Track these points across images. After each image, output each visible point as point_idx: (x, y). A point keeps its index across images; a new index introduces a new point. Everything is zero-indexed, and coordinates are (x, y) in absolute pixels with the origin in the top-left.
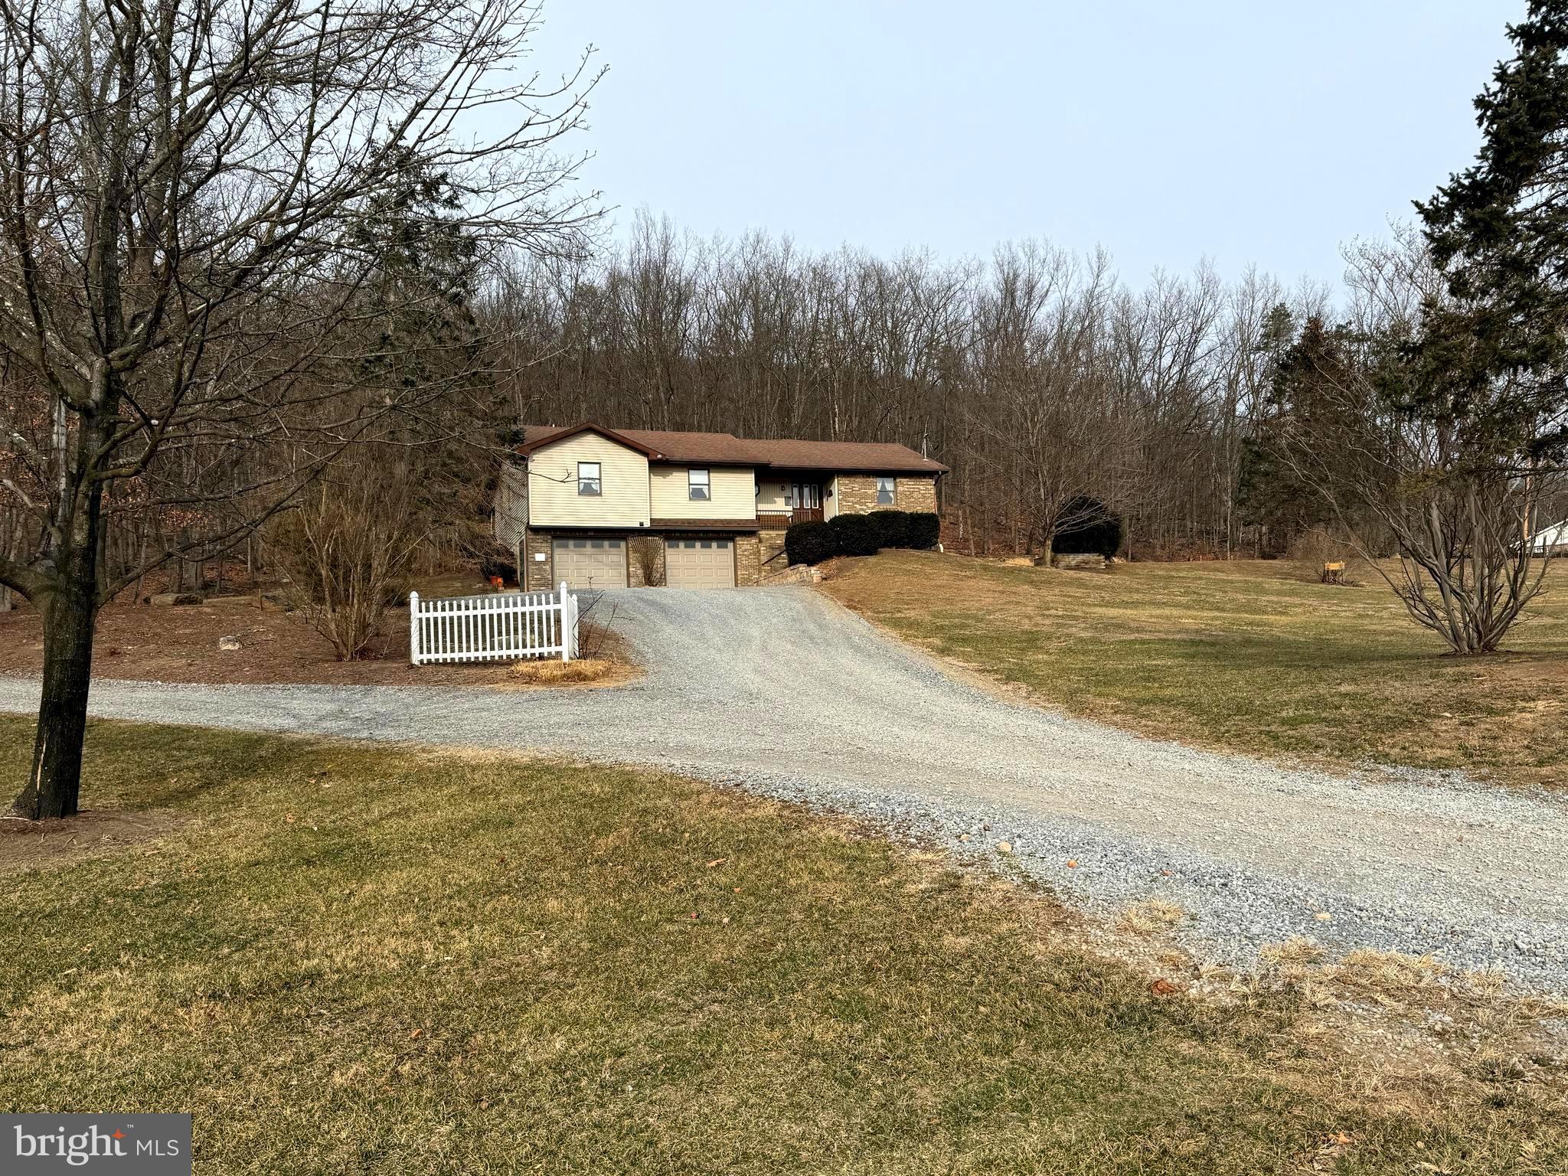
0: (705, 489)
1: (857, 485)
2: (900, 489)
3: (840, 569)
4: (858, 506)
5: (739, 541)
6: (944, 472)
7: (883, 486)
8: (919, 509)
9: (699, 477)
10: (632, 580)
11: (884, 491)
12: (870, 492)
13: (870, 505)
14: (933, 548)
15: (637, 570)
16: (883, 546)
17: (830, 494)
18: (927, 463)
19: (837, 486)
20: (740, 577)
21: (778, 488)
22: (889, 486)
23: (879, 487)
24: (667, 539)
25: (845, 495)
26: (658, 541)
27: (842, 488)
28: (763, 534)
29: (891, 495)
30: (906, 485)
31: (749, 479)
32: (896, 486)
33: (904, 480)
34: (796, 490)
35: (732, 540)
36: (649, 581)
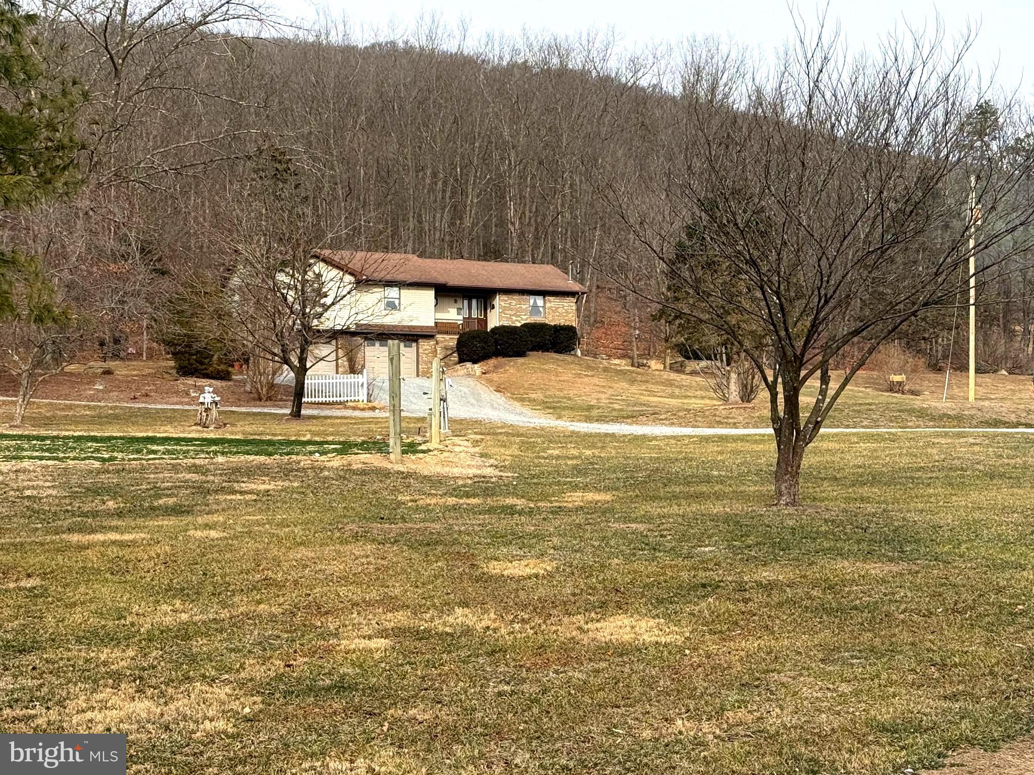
0: (397, 302)
1: (513, 301)
2: (548, 305)
3: (496, 367)
4: (514, 318)
5: (422, 342)
6: (583, 293)
7: (535, 302)
8: (562, 322)
9: (392, 293)
10: (340, 370)
11: (535, 306)
12: (524, 307)
13: (524, 317)
14: (572, 353)
15: (344, 362)
16: (532, 350)
17: (493, 307)
18: (572, 285)
19: (499, 301)
20: (421, 370)
21: (452, 300)
22: (540, 301)
23: (532, 302)
24: (366, 339)
25: (504, 309)
26: (359, 340)
27: (503, 304)
28: (439, 337)
29: (541, 309)
30: (553, 302)
31: (430, 294)
32: (545, 303)
33: (551, 298)
34: (466, 302)
35: (416, 341)
36: (352, 370)
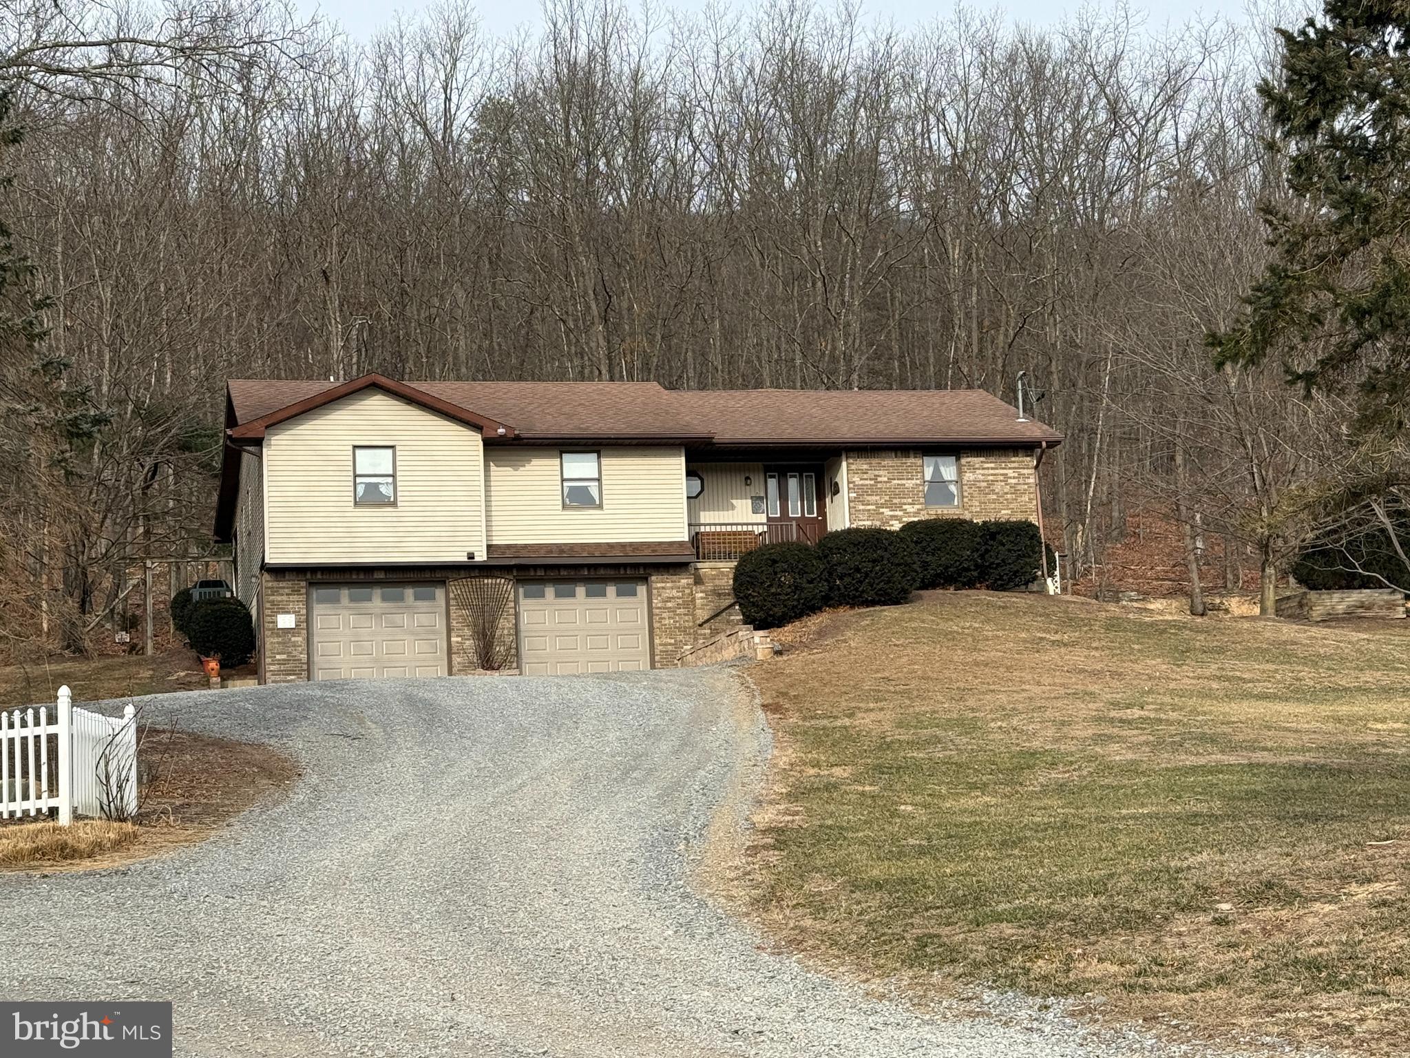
0: (593, 488)
1: (884, 470)
2: (969, 476)
3: (821, 634)
4: (887, 512)
5: (657, 581)
6: (1052, 444)
7: (937, 471)
8: (1005, 514)
9: (580, 467)
10: (456, 659)
11: (938, 482)
12: (909, 484)
13: (909, 508)
14: (1034, 587)
15: (465, 640)
16: (925, 587)
17: (836, 490)
18: (1023, 426)
19: (847, 473)
20: (658, 649)
21: (739, 480)
22: (948, 469)
23: (928, 473)
24: (519, 581)
25: (861, 494)
26: (504, 585)
27: (856, 479)
28: (705, 567)
29: (953, 488)
30: (980, 469)
31: (677, 464)
32: (960, 472)
33: (976, 461)
34: (773, 484)
35: (645, 580)
36: (487, 661)
